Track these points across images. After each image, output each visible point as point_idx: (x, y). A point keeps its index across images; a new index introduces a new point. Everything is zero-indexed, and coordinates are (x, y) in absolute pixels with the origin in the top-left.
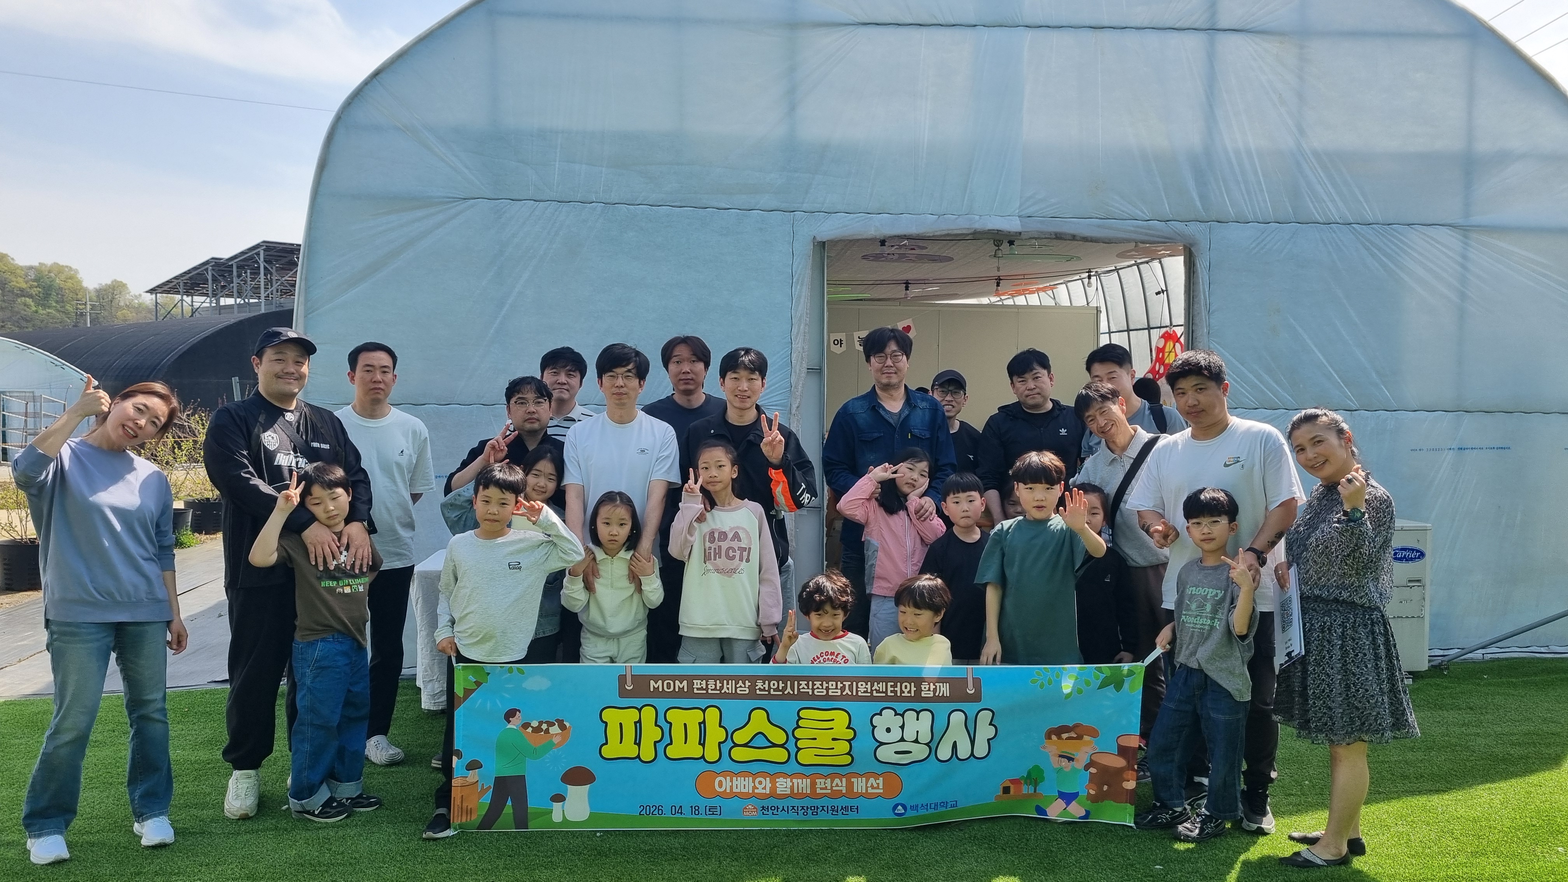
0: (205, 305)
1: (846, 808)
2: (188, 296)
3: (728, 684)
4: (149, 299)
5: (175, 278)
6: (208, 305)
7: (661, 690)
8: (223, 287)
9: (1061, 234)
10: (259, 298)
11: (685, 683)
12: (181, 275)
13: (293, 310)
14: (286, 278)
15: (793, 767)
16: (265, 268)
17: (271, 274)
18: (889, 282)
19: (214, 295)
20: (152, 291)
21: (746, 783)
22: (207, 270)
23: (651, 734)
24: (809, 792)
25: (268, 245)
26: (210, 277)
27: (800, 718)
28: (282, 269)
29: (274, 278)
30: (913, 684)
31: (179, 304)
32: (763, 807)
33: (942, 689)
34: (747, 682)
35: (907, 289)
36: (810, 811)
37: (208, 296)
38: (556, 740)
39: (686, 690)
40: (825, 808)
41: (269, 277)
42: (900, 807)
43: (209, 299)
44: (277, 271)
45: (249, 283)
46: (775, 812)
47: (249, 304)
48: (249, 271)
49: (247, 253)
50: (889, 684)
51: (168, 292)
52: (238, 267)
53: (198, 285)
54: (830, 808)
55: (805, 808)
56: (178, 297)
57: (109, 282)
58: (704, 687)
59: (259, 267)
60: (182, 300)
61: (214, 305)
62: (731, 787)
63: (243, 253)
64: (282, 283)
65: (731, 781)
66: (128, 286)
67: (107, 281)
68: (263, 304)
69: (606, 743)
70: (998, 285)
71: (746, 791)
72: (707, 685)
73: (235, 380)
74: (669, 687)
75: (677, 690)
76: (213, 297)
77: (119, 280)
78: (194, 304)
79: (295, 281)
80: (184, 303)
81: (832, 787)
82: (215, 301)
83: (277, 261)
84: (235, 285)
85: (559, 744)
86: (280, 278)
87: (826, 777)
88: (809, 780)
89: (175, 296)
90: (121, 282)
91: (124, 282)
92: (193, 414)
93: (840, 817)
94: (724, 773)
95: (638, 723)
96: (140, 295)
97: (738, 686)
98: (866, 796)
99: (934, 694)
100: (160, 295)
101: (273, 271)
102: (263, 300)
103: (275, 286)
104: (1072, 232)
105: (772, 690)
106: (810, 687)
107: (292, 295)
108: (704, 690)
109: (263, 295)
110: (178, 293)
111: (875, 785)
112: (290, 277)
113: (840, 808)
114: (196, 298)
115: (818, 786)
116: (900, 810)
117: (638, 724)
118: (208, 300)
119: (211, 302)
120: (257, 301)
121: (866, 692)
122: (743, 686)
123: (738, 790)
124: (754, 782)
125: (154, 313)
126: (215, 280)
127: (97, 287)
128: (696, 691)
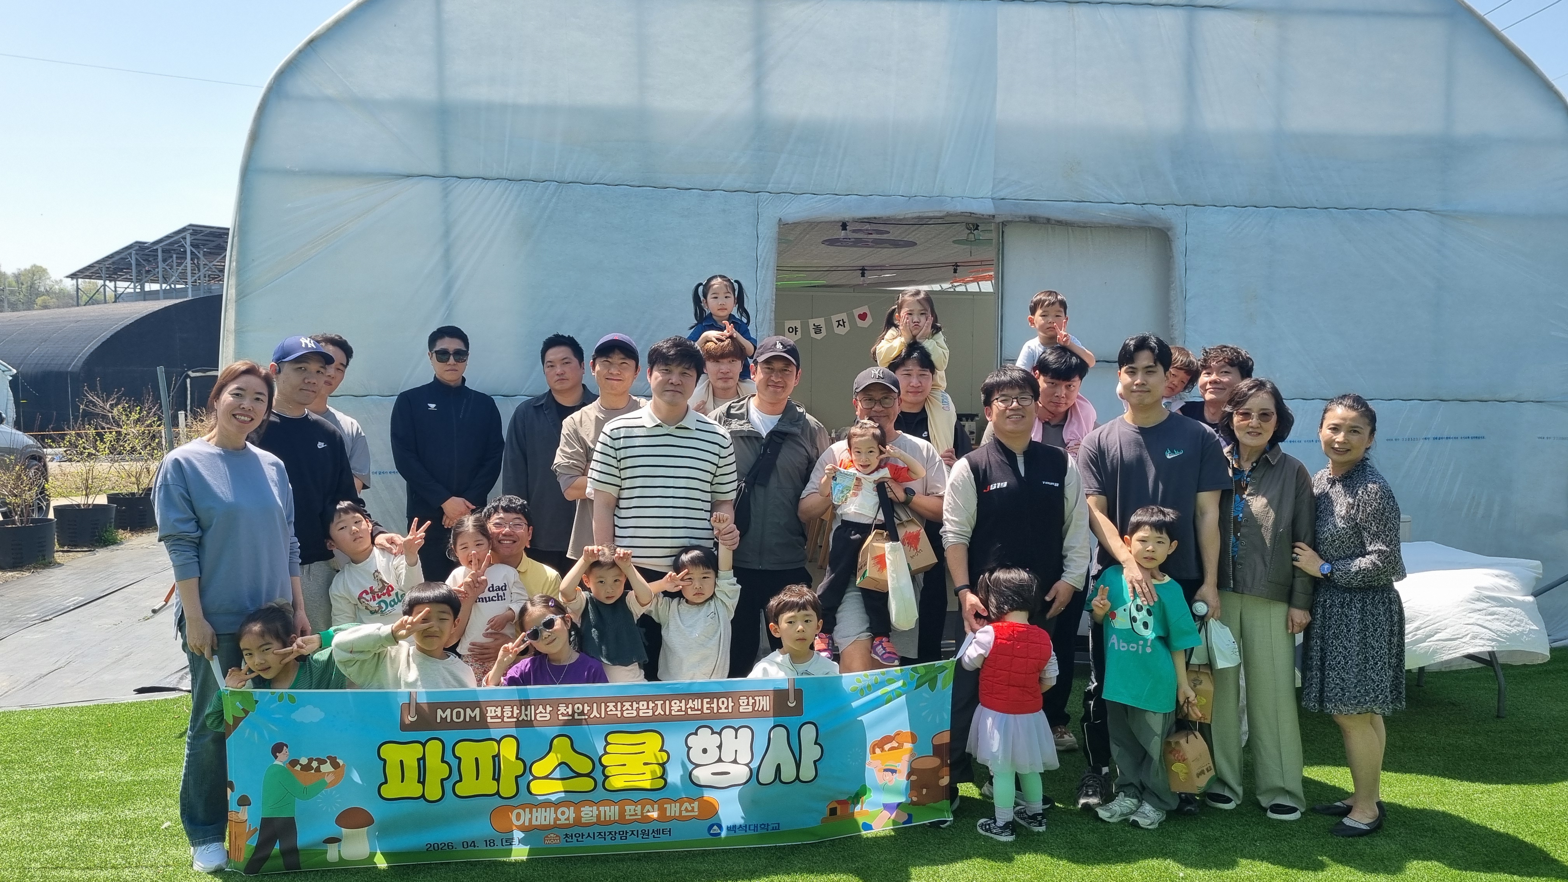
0: (128, 290)
1: (658, 831)
2: (110, 281)
3: (526, 710)
4: (70, 284)
5: (98, 262)
6: (132, 291)
7: (449, 720)
8: (148, 272)
9: (1035, 217)
10: (186, 283)
11: (477, 710)
12: (103, 259)
13: (222, 295)
14: (215, 263)
15: (600, 793)
16: (192, 252)
17: (198, 258)
18: (846, 269)
19: (138, 281)
20: (73, 276)
21: (547, 814)
22: (130, 254)
23: (436, 770)
24: (617, 818)
25: (194, 228)
26: (133, 262)
27: (608, 744)
28: (210, 253)
29: (202, 263)
30: (730, 699)
31: (102, 289)
32: (566, 835)
33: (762, 703)
34: (548, 706)
35: (863, 275)
36: (618, 836)
37: (132, 282)
38: (328, 779)
39: (478, 719)
40: (635, 833)
41: (196, 262)
42: (715, 827)
43: (133, 284)
44: (204, 255)
45: (175, 267)
46: (580, 839)
47: (175, 289)
48: (175, 256)
49: (172, 237)
50: (705, 701)
51: (90, 278)
52: (163, 251)
53: (121, 270)
54: (640, 832)
55: (613, 833)
56: (101, 282)
57: (28, 267)
58: (499, 715)
59: (185, 252)
60: (104, 285)
61: (139, 290)
62: (530, 820)
63: (168, 237)
64: (210, 268)
65: (531, 813)
66: (48, 271)
67: (25, 265)
68: (190, 290)
69: (386, 782)
70: (955, 271)
71: (547, 823)
72: (503, 712)
73: (160, 370)
74: (458, 717)
75: (468, 719)
76: (137, 282)
77: (38, 264)
78: (118, 289)
79: (224, 266)
80: (107, 289)
81: (642, 813)
82: (139, 287)
83: (204, 245)
84: (160, 270)
85: (333, 783)
86: (208, 263)
87: (636, 803)
88: (617, 807)
89: (98, 281)
90: (41, 267)
91: (44, 267)
92: (117, 404)
93: (651, 840)
94: (523, 806)
95: (422, 760)
96: (61, 281)
97: (537, 712)
98: (680, 819)
99: (753, 709)
100: (83, 280)
101: (201, 256)
102: (189, 286)
103: (203, 271)
104: (1046, 215)
105: (576, 714)
106: (619, 709)
107: (220, 280)
108: (499, 718)
109: (189, 280)
110: (100, 278)
111: (690, 809)
112: (218, 262)
113: (651, 832)
114: (119, 284)
115: (627, 813)
116: (716, 830)
117: (422, 762)
118: (132, 286)
119: (135, 288)
120: (183, 286)
121: (680, 710)
122: (544, 711)
123: (538, 823)
124: (556, 813)
125: (75, 299)
126: (138, 264)
127: (16, 272)
128: (489, 720)
